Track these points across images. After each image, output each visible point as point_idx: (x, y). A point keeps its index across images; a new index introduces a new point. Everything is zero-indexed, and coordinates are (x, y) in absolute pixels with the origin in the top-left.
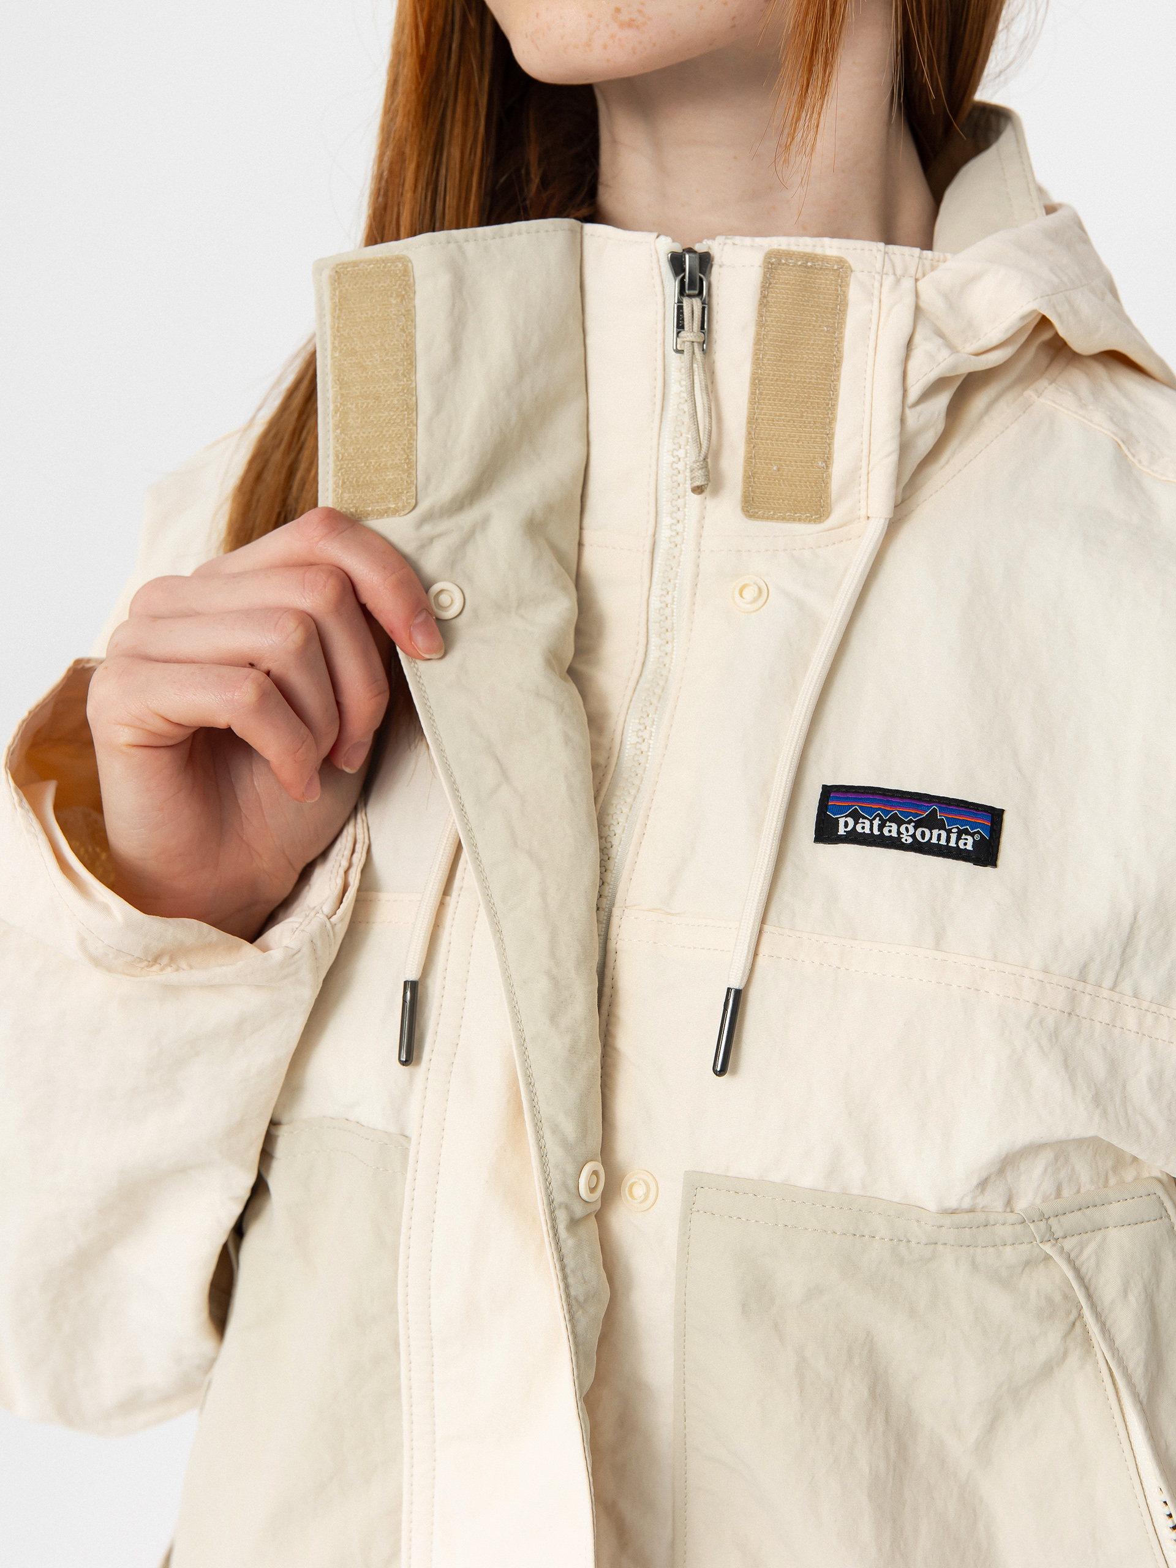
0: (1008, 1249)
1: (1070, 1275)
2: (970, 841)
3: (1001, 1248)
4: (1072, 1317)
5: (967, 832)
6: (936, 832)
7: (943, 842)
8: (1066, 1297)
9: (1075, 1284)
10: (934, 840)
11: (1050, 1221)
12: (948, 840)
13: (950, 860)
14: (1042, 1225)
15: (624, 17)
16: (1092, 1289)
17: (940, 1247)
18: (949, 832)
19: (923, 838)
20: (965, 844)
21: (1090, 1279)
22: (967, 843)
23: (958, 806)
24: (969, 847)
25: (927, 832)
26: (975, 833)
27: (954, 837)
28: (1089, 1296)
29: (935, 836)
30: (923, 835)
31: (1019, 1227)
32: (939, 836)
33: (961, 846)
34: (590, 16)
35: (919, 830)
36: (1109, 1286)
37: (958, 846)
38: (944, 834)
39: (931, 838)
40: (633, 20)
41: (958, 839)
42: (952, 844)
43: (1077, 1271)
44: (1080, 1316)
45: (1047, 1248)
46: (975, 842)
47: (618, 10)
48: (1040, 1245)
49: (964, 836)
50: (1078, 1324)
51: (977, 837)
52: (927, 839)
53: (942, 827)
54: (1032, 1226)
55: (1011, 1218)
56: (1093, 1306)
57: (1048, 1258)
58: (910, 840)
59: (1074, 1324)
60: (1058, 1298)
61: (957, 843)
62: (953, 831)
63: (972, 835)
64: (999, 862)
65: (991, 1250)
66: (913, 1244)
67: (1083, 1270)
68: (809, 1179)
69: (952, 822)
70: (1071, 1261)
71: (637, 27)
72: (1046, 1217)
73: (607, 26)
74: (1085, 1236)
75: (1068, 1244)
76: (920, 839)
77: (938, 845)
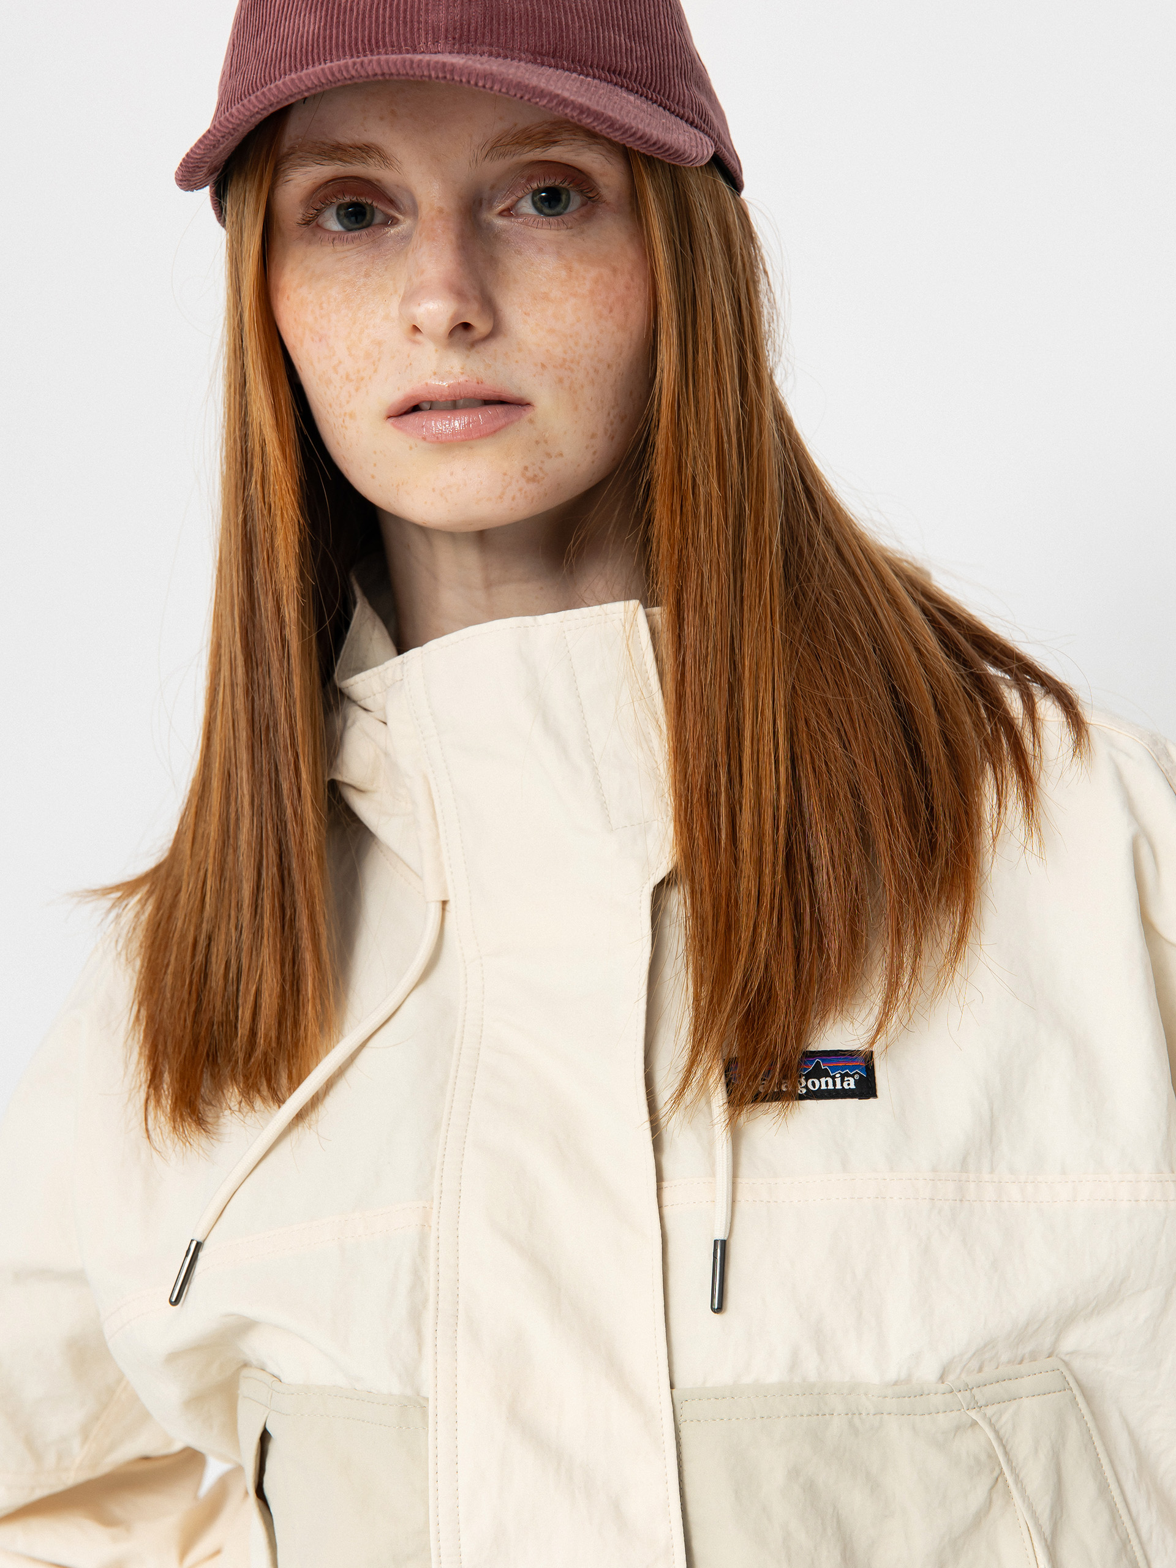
0: (941, 1415)
1: (991, 1435)
2: (852, 1081)
3: (935, 1415)
4: (996, 1474)
5: (847, 1075)
6: (823, 1080)
7: (831, 1087)
8: (990, 1456)
9: (995, 1444)
10: (824, 1087)
11: (973, 1391)
12: (834, 1084)
13: (840, 1100)
14: (968, 1393)
15: (530, 474)
16: (1008, 1448)
17: (886, 1416)
18: (834, 1078)
19: (814, 1087)
20: (849, 1084)
21: (1007, 1440)
22: (851, 1083)
23: (836, 1055)
24: (852, 1086)
25: (816, 1082)
26: (855, 1074)
27: (838, 1081)
28: (1006, 1453)
29: (824, 1083)
30: (814, 1084)
31: (948, 1396)
32: (827, 1082)
33: (846, 1087)
34: (505, 474)
35: (810, 1081)
36: (1022, 1447)
37: (843, 1087)
38: (830, 1080)
39: (820, 1086)
40: (535, 476)
41: (842, 1081)
42: (838, 1087)
43: (996, 1432)
44: (1001, 1472)
45: (973, 1414)
46: (856, 1082)
47: (526, 468)
48: (967, 1412)
49: (846, 1079)
50: (1000, 1479)
51: (857, 1077)
52: (817, 1087)
53: (827, 1075)
54: (959, 1395)
55: (942, 1387)
56: (1009, 1461)
57: (974, 1423)
58: (804, 1091)
59: (997, 1479)
60: (983, 1457)
61: (842, 1085)
62: (837, 1076)
63: (853, 1076)
64: (878, 1094)
65: (927, 1417)
66: (864, 1416)
67: (1002, 1432)
68: (774, 1376)
69: (834, 1069)
70: (992, 1425)
71: (538, 482)
72: (970, 1387)
73: (518, 481)
74: (1003, 1405)
75: (990, 1411)
76: (812, 1088)
77: (827, 1090)
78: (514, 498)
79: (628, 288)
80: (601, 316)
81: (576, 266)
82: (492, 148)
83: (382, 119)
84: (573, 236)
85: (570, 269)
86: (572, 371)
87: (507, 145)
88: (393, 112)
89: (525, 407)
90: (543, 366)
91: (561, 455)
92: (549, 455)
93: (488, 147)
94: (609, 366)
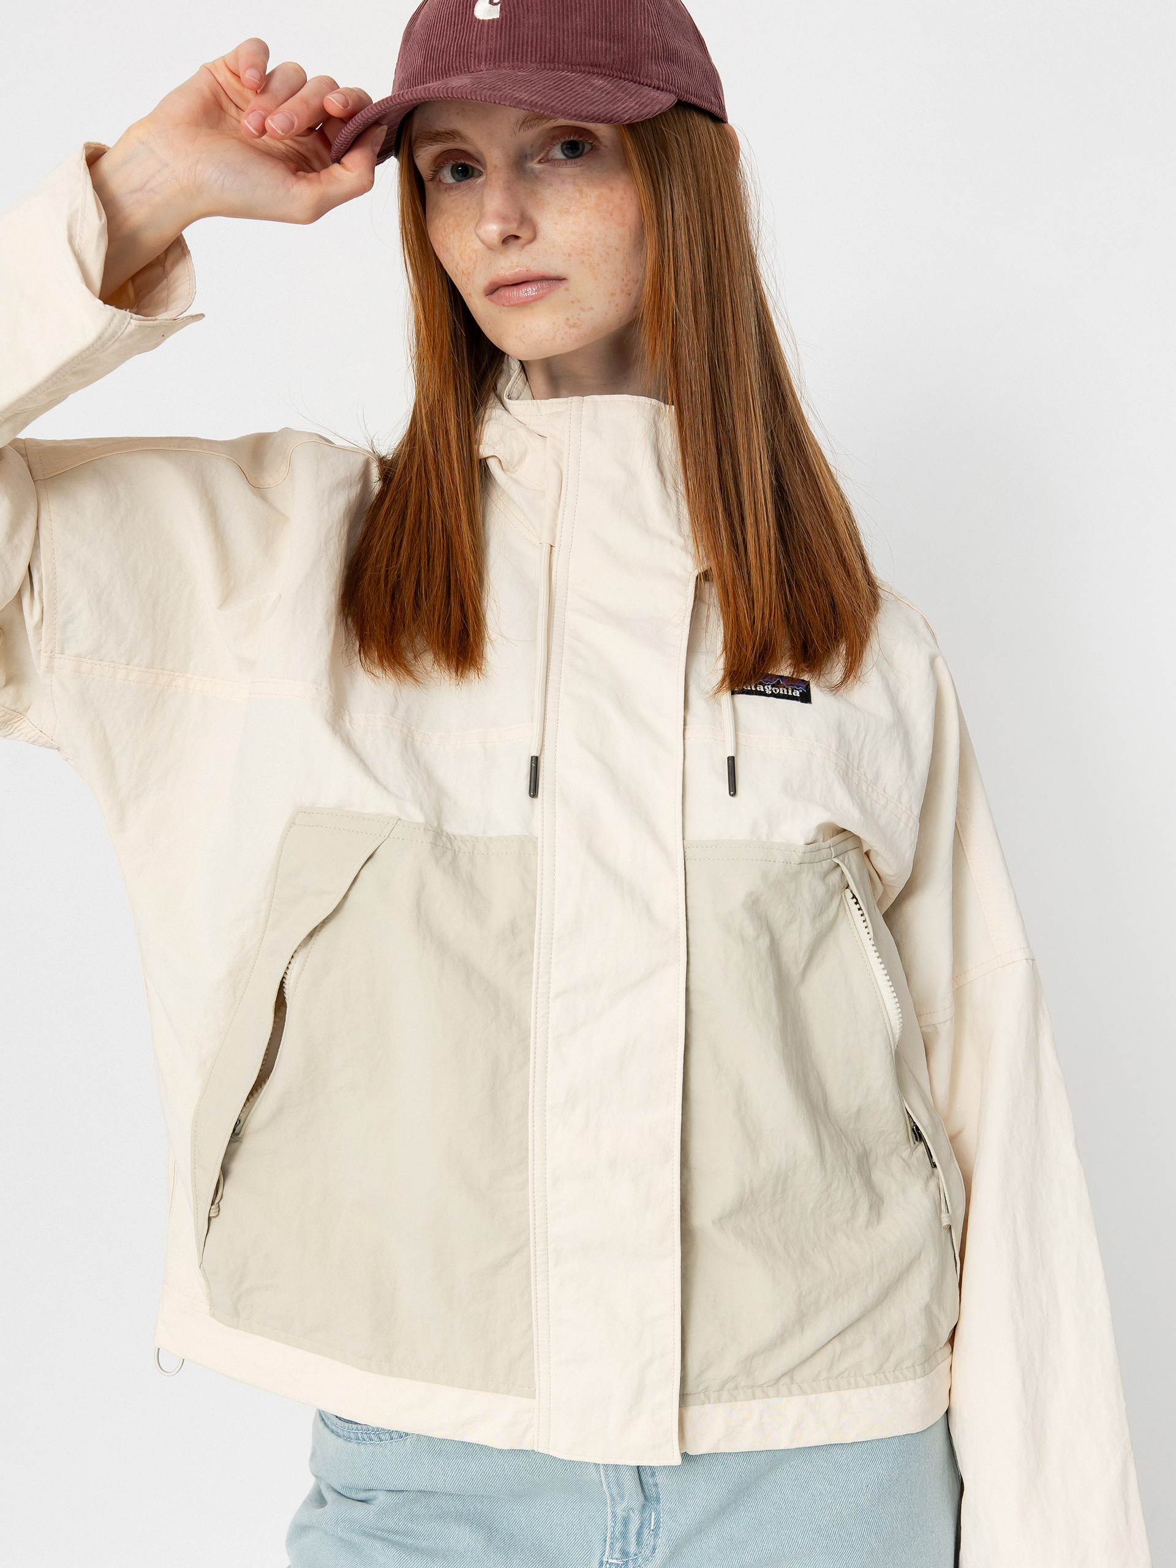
0: (824, 862)
1: (844, 869)
5: (795, 689)
6: (781, 689)
8: (839, 886)
10: (781, 692)
12: (788, 692)
13: (790, 701)
15: (571, 322)
17: (803, 865)
18: (787, 689)
22: (797, 694)
24: (798, 695)
27: (790, 691)
31: (828, 850)
32: (783, 691)
33: (795, 695)
35: (774, 688)
38: (785, 691)
39: (779, 692)
40: (575, 323)
41: (792, 692)
45: (836, 860)
46: (800, 694)
47: (568, 319)
49: (794, 691)
53: (784, 687)
57: (836, 865)
58: (770, 692)
59: (841, 899)
61: (792, 694)
62: (789, 689)
63: (799, 690)
64: (812, 701)
65: (819, 863)
66: (793, 864)
69: (788, 685)
71: (578, 327)
76: (774, 692)
77: (784, 694)
78: (562, 339)
79: (622, 199)
80: (604, 219)
81: (585, 189)
82: (523, 123)
83: (458, 114)
84: (584, 170)
85: (581, 192)
86: (590, 255)
87: (531, 121)
88: (463, 110)
89: (563, 281)
90: (569, 255)
91: (592, 309)
92: (583, 309)
93: (520, 123)
94: (617, 250)
